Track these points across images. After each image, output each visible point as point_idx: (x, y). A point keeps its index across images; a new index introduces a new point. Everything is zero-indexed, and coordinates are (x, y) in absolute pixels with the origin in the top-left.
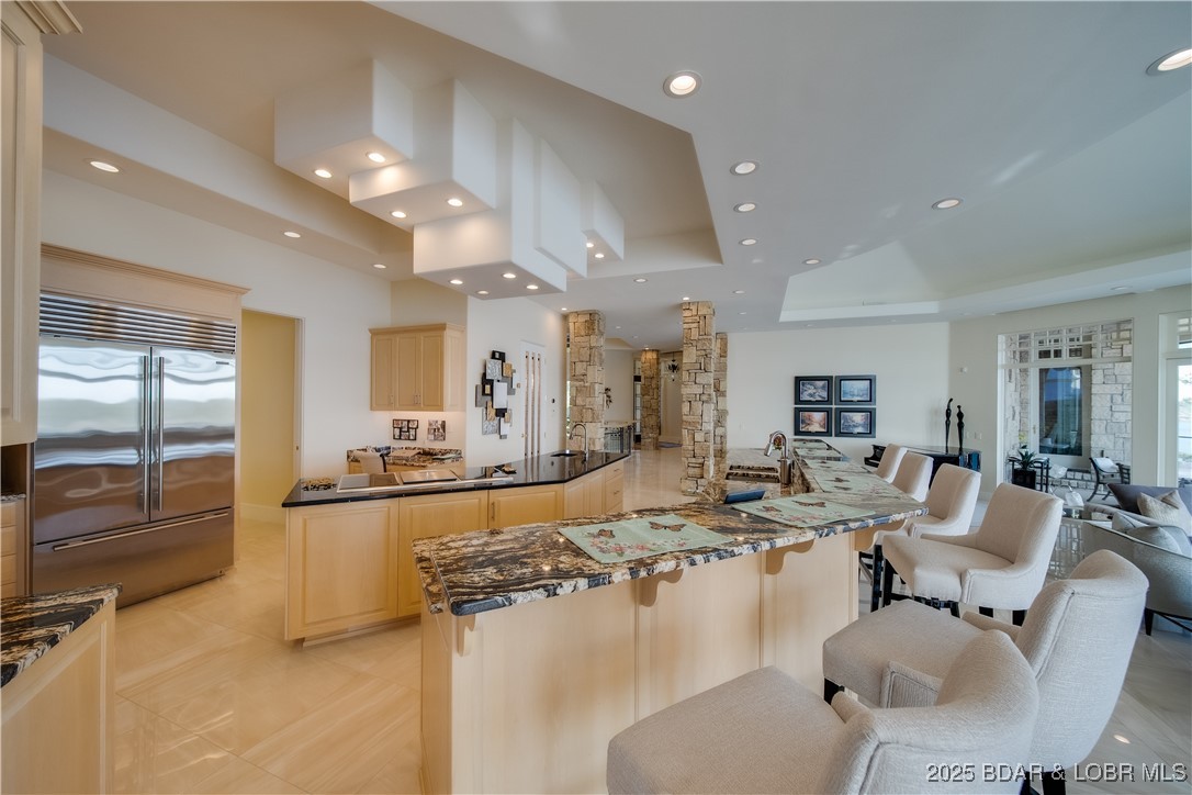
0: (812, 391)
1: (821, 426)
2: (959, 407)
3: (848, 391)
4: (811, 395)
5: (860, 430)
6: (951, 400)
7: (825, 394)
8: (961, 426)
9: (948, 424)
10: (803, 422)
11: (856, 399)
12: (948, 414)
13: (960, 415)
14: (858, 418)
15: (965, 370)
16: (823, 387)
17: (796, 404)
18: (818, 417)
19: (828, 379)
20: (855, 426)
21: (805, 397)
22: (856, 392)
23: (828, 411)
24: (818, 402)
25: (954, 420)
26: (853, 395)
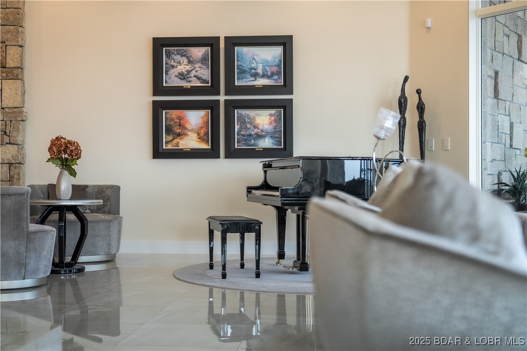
0: (183, 68)
1: (201, 139)
2: (419, 92)
3: (246, 66)
4: (182, 76)
6: (406, 79)
7: (206, 73)
10: (169, 131)
11: (261, 82)
12: (402, 104)
13: (421, 108)
14: (264, 119)
16: (203, 60)
17: (155, 94)
18: (195, 118)
19: (211, 42)
20: (259, 136)
21: (171, 80)
26: (255, 75)
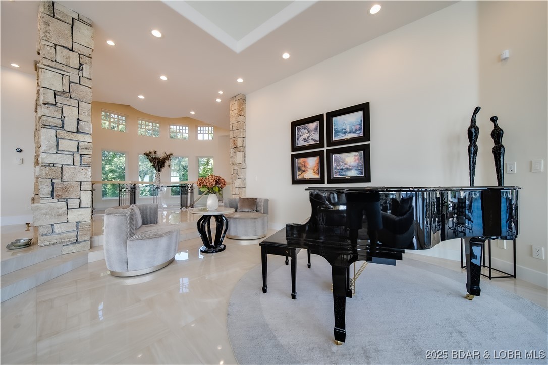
0: (305, 136)
1: (315, 173)
2: (494, 120)
3: (339, 128)
4: (305, 140)
5: (353, 174)
6: (477, 110)
7: (317, 136)
8: (498, 152)
9: (473, 152)
10: (299, 169)
11: (348, 136)
12: (473, 133)
13: (497, 134)
14: (351, 159)
15: (506, 54)
16: (316, 128)
17: (292, 151)
18: (312, 162)
19: (319, 118)
20: (348, 170)
21: (300, 143)
22: (348, 130)
23: (320, 154)
24: (311, 147)
25: (485, 144)
26: (345, 133)
